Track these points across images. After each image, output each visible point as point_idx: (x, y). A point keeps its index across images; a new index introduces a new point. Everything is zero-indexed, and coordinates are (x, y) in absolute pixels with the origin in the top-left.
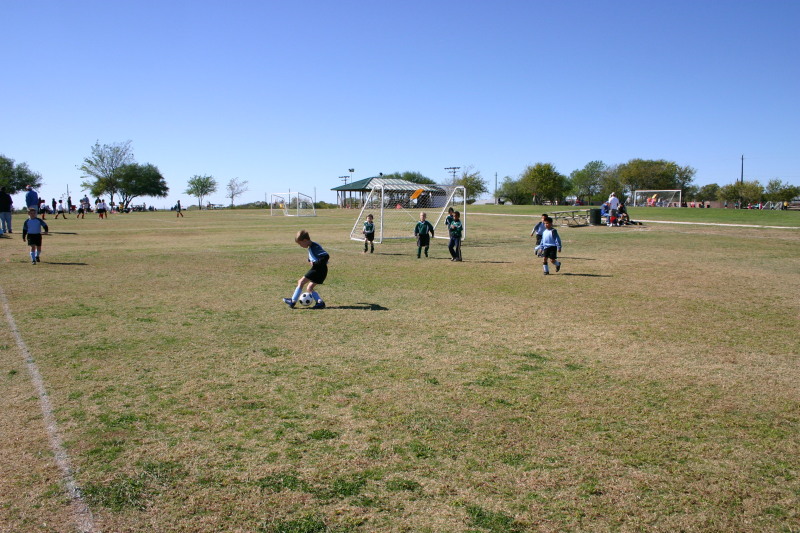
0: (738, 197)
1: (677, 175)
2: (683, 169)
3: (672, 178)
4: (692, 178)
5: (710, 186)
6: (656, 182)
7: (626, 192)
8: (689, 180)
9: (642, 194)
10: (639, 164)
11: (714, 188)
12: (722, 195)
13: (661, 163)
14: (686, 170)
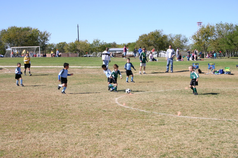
0: (77, 50)
1: (39, 37)
2: (43, 33)
3: (36, 39)
4: (48, 38)
5: (61, 43)
6: (26, 41)
7: (7, 48)
8: (47, 40)
9: (17, 49)
10: (14, 30)
11: (64, 44)
12: (68, 49)
13: (28, 29)
14: (45, 33)
